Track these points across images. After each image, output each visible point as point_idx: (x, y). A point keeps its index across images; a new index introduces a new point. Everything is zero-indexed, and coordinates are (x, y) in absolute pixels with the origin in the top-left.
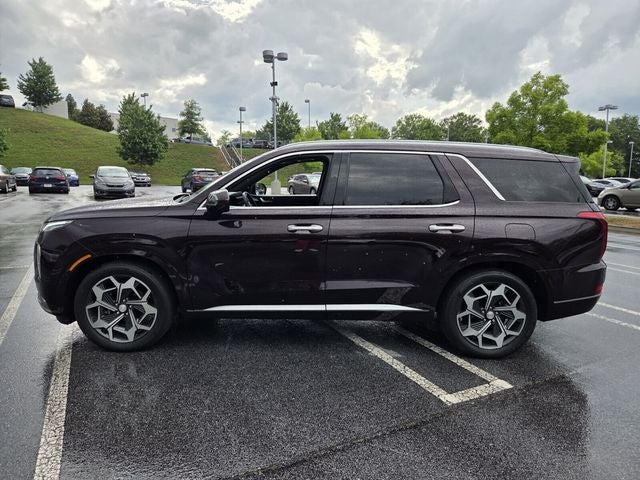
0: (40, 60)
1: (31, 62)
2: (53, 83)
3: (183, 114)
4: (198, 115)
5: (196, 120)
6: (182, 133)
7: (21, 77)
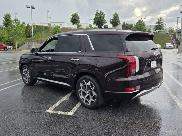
0: (116, 13)
1: (113, 14)
2: (118, 19)
3: (156, 23)
4: (162, 22)
5: (162, 24)
6: (156, 30)
7: (111, 19)
